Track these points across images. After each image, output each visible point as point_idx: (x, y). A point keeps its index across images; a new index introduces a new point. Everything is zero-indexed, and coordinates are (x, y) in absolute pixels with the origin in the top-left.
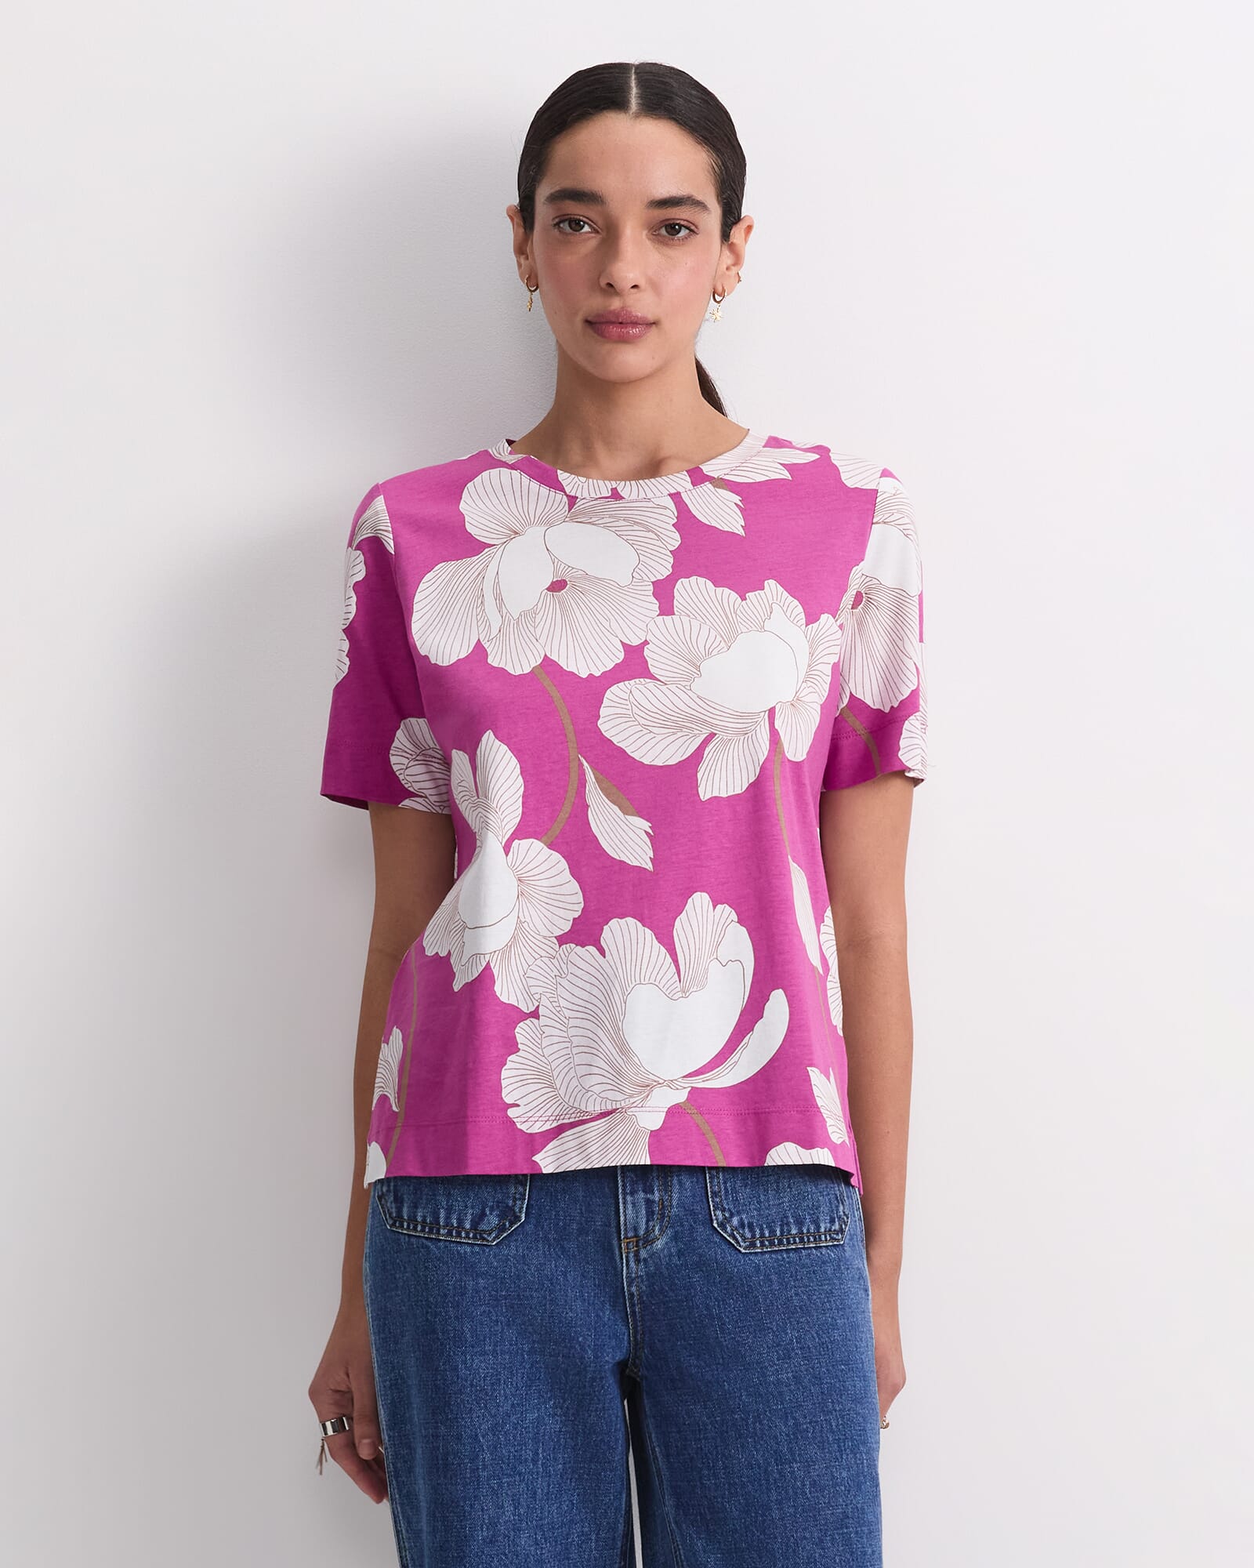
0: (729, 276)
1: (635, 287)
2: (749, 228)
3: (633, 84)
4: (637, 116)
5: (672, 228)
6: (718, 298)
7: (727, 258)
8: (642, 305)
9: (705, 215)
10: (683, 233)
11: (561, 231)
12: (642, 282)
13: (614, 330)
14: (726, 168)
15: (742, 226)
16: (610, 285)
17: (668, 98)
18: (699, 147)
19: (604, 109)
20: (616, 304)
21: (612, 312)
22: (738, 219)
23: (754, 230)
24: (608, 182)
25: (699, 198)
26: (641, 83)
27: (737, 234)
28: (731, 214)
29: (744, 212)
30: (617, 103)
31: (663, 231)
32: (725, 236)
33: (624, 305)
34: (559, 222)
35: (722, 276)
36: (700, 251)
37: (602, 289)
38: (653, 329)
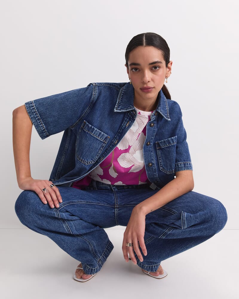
0: (168, 74)
1: (149, 81)
2: (171, 64)
4: (145, 46)
5: (155, 67)
6: (167, 78)
7: (168, 70)
8: (151, 85)
9: (162, 64)
10: (158, 68)
11: (133, 71)
12: (150, 80)
13: (145, 90)
14: (165, 53)
15: (170, 63)
17: (152, 41)
18: (159, 50)
19: (139, 46)
20: (145, 86)
21: (145, 87)
23: (173, 64)
24: (140, 61)
25: (160, 61)
26: (146, 39)
27: (169, 65)
29: (170, 60)
30: (141, 44)
31: (153, 69)
32: (167, 66)
33: (147, 86)
34: (132, 69)
35: (167, 74)
36: (162, 71)
37: (142, 83)
38: (154, 89)
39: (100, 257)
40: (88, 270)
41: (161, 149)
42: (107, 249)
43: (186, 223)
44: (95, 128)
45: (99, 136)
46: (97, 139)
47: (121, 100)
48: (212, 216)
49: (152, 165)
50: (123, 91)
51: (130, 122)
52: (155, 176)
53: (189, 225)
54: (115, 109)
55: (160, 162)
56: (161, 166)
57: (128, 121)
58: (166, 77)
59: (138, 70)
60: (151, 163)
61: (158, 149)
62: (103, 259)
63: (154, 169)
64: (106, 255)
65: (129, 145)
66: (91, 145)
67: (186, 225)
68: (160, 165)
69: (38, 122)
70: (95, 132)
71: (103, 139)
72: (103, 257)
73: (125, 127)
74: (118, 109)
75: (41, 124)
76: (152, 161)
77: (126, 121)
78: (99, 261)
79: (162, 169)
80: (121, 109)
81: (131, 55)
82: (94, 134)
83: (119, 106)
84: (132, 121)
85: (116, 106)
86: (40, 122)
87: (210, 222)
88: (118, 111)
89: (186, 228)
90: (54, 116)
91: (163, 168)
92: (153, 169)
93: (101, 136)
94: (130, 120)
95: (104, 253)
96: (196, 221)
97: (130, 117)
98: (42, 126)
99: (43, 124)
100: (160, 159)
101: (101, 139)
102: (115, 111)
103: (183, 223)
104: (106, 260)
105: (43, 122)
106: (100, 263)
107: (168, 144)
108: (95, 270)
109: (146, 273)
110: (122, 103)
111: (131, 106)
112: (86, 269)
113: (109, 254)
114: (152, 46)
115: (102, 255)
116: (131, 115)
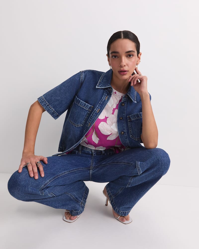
1: (125, 66)
2: (141, 54)
3: (122, 34)
4: (123, 39)
5: (130, 56)
7: (138, 59)
8: (126, 68)
9: (135, 53)
10: (132, 56)
11: (113, 58)
12: (126, 65)
13: (122, 73)
16: (121, 66)
17: (128, 36)
18: (133, 43)
19: (118, 38)
22: (139, 53)
23: (142, 54)
24: (119, 50)
25: (134, 50)
26: (123, 34)
27: (139, 55)
28: (138, 52)
30: (120, 37)
31: (128, 56)
32: (138, 56)
33: (123, 69)
34: (112, 56)
35: (137, 61)
36: (134, 59)
37: (120, 67)
38: (128, 72)
39: (81, 201)
40: (74, 213)
41: (131, 121)
42: (85, 193)
43: (140, 169)
44: (81, 100)
45: (84, 106)
46: (83, 109)
47: (102, 81)
48: (159, 160)
49: (124, 134)
50: (104, 75)
51: (108, 96)
52: (126, 142)
53: (143, 170)
54: (96, 86)
55: (130, 131)
56: (131, 135)
57: (107, 96)
58: (137, 64)
59: (117, 57)
60: (123, 132)
61: (129, 122)
62: (84, 202)
63: (126, 136)
64: (85, 198)
65: (105, 116)
66: (79, 113)
67: (141, 171)
68: (130, 133)
69: (48, 107)
70: (81, 103)
71: (88, 109)
72: (84, 200)
73: (105, 100)
74: (99, 86)
75: (50, 108)
76: (124, 131)
77: (105, 95)
78: (81, 204)
79: (131, 137)
80: (102, 86)
81: (112, 46)
82: (80, 105)
83: (100, 84)
84: (109, 96)
85: (97, 84)
86: (49, 107)
87: (158, 165)
88: (99, 87)
89: (141, 173)
90: (58, 100)
91: (133, 136)
92: (124, 136)
93: (86, 106)
94: (108, 94)
95: (84, 197)
96: (148, 166)
97: (108, 93)
98: (52, 110)
99: (52, 108)
100: (130, 129)
101: (86, 108)
102: (97, 87)
103: (138, 170)
104: (86, 201)
105: (52, 106)
106: (83, 205)
107: (137, 117)
108: (79, 212)
109: (116, 218)
110: (102, 83)
111: (108, 84)
112: (73, 213)
113: (87, 197)
114: (128, 39)
115: (82, 199)
116: (109, 91)
